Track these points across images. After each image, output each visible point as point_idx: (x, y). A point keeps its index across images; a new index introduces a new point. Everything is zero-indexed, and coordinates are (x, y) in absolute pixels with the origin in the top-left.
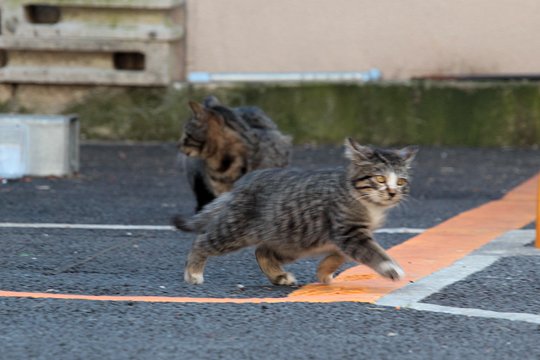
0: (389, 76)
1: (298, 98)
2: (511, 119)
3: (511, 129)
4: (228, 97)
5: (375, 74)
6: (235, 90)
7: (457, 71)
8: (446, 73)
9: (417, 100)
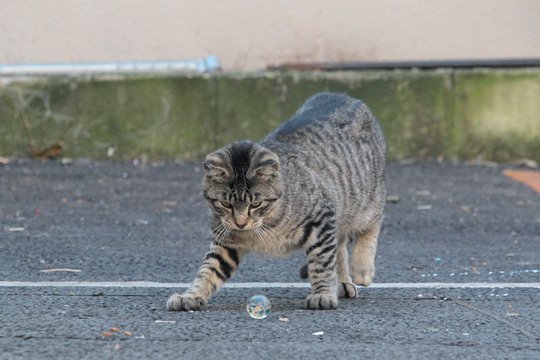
0: (229, 66)
1: (122, 97)
2: (408, 122)
3: (408, 135)
4: (26, 97)
5: (212, 63)
6: (36, 86)
7: (320, 58)
8: (307, 61)
9: (283, 99)
